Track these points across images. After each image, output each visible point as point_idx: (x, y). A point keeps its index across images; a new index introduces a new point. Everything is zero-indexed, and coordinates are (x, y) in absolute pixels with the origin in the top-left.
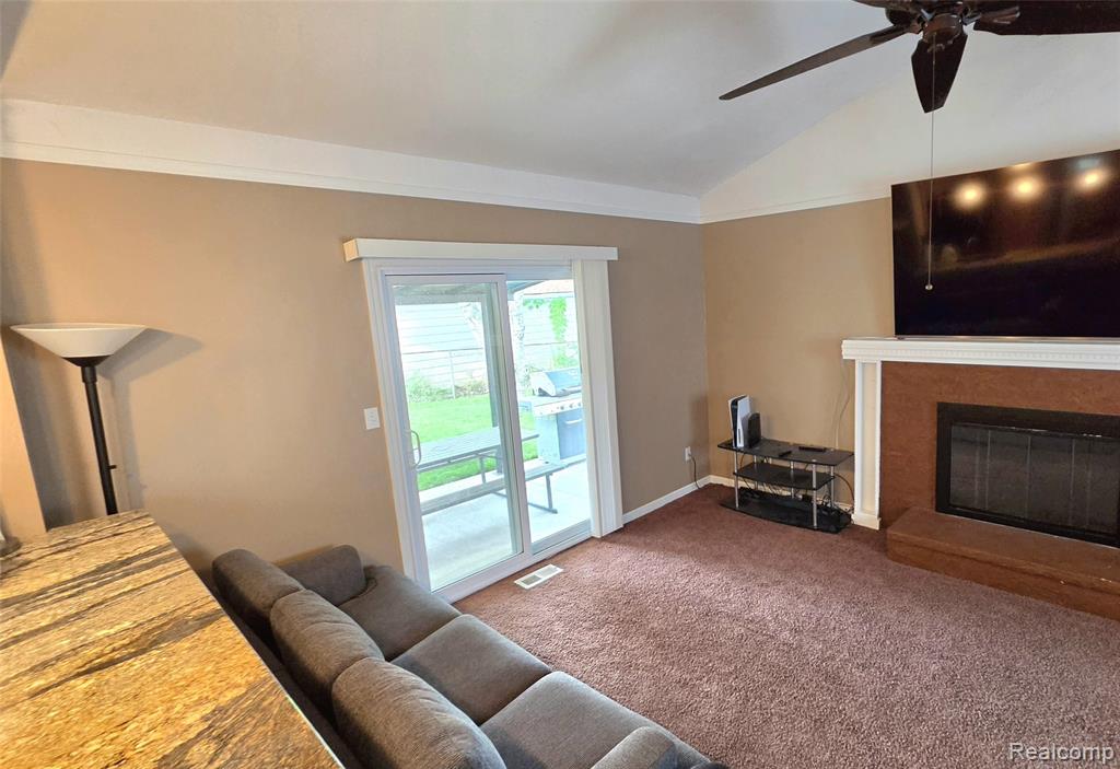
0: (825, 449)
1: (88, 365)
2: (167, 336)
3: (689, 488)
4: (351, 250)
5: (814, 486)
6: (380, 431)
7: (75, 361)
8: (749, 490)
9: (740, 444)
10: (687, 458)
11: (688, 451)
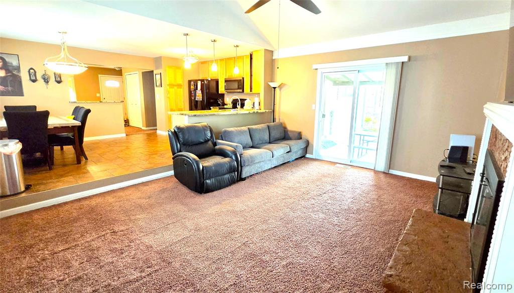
1: (274, 88)
6: (314, 111)
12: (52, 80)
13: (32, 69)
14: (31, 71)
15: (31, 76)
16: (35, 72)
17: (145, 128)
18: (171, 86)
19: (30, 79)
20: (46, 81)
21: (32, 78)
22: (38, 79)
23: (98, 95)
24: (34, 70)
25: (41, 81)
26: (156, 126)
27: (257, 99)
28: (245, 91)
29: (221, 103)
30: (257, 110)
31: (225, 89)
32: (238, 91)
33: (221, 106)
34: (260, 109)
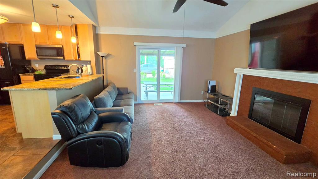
0: (228, 96)
1: (103, 57)
2: (110, 54)
3: (202, 101)
4: (135, 44)
5: (219, 104)
6: (135, 73)
7: (101, 56)
8: (213, 104)
9: (210, 91)
10: (202, 94)
11: (202, 92)
27: (89, 66)
28: (66, 58)
29: (31, 69)
30: (91, 75)
31: (37, 56)
32: (58, 58)
33: (31, 72)
34: (93, 74)
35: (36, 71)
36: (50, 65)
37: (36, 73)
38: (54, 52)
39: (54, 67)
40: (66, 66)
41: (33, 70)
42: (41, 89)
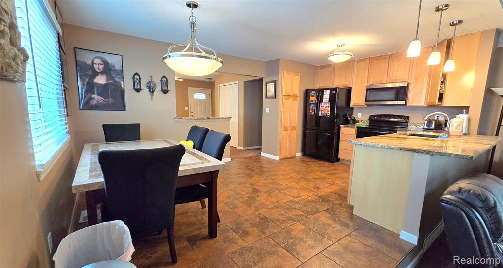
7: (502, 97)
12: (158, 89)
13: (136, 74)
14: (136, 77)
15: (136, 84)
16: (140, 78)
17: (242, 148)
18: (288, 96)
19: (134, 88)
20: (152, 91)
21: (136, 87)
22: (142, 87)
23: (186, 108)
24: (139, 75)
25: (145, 91)
26: (261, 144)
27: (464, 117)
28: (410, 104)
29: (352, 120)
30: (465, 134)
31: (366, 101)
32: (396, 103)
33: (351, 124)
34: (469, 134)
35: (357, 123)
36: (378, 115)
37: (358, 125)
38: (392, 94)
39: (383, 119)
40: (403, 116)
41: (355, 122)
42: (404, 148)
